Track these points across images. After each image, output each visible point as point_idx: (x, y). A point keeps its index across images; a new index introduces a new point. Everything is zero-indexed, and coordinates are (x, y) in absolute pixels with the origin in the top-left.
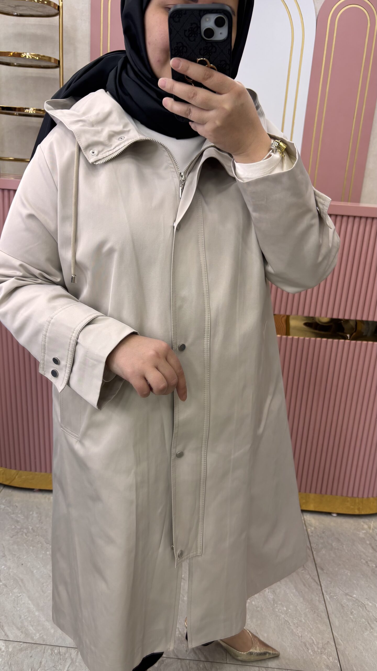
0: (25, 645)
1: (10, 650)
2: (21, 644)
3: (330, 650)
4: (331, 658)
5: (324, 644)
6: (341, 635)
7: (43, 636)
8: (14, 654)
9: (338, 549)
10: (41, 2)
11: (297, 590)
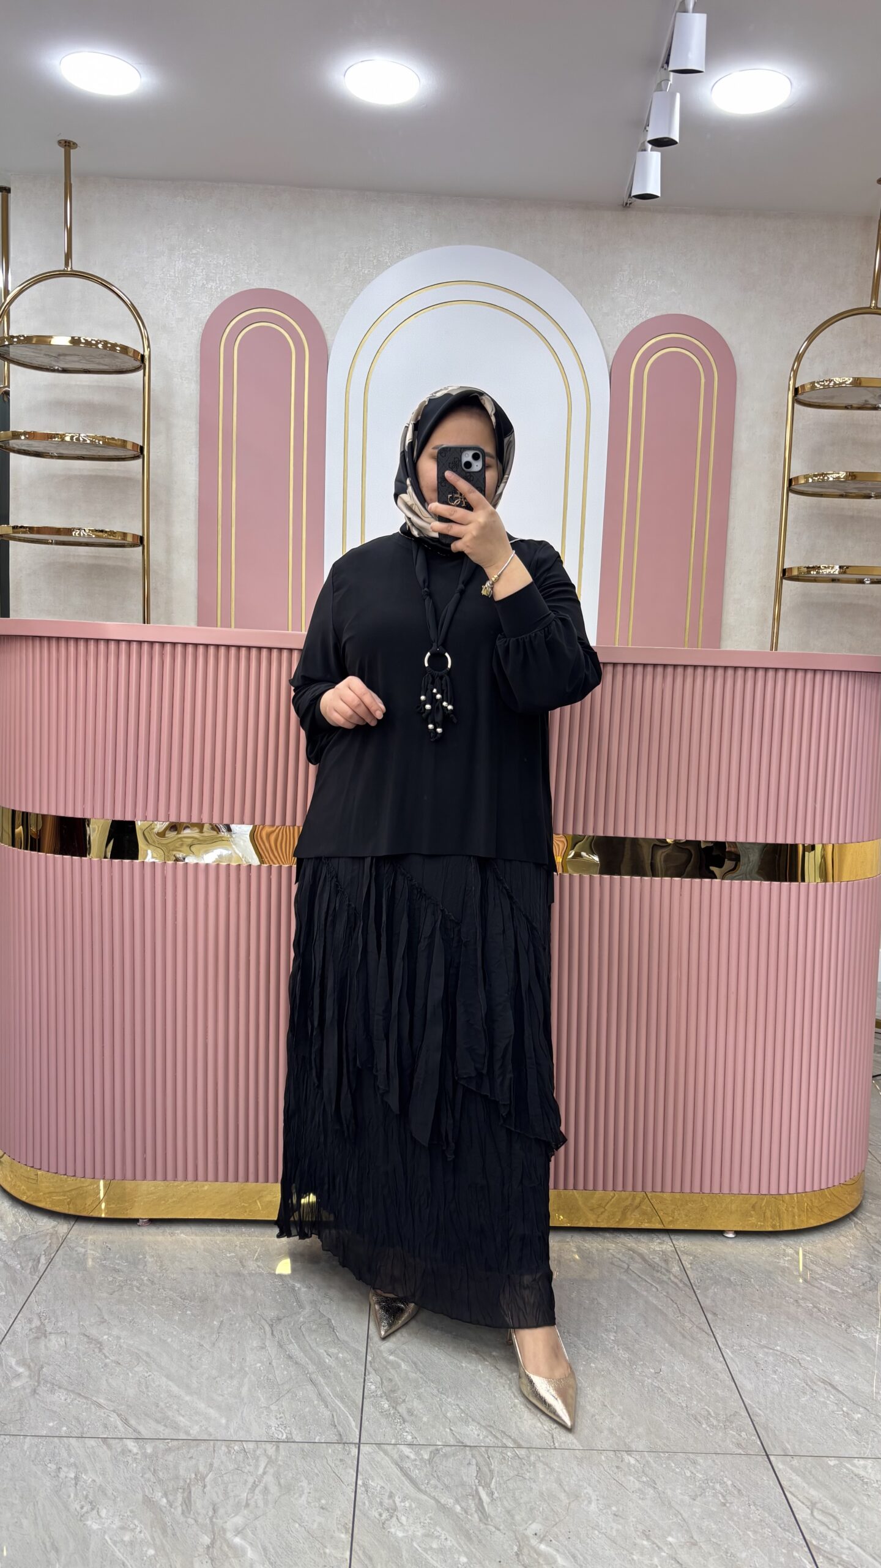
0: (175, 1443)
1: (149, 1450)
2: (168, 1443)
3: (739, 1423)
4: (743, 1434)
5: (729, 1415)
6: (758, 1402)
7: (206, 1429)
8: (157, 1457)
9: (741, 1285)
10: (112, 347)
11: (671, 1345)
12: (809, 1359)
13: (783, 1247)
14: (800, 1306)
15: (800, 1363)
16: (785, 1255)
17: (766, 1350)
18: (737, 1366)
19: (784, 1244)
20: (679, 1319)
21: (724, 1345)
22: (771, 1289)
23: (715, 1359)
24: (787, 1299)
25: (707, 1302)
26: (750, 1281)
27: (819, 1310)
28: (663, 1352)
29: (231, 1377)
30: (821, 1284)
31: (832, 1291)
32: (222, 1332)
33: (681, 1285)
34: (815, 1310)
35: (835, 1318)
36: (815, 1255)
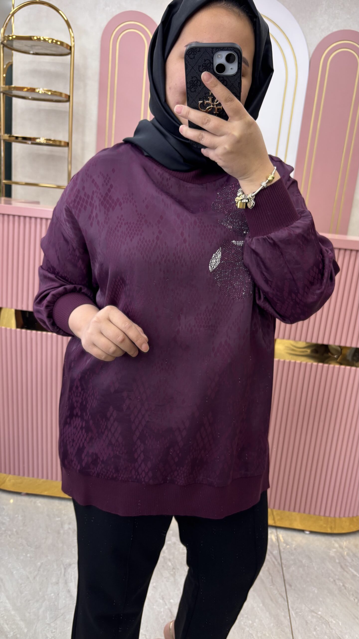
9: (308, 566)
10: (55, 43)
11: (264, 604)
12: (334, 622)
13: (333, 542)
14: (336, 584)
15: (329, 625)
16: (334, 548)
17: (313, 614)
18: (296, 623)
19: (335, 541)
20: (272, 587)
21: (292, 608)
22: (323, 571)
23: (285, 617)
24: (330, 578)
25: (287, 577)
26: (312, 564)
27: (345, 588)
28: (258, 609)
29: (37, 601)
30: (349, 570)
31: (354, 576)
32: (41, 570)
33: (276, 563)
34: (343, 588)
35: (353, 595)
36: (349, 549)
